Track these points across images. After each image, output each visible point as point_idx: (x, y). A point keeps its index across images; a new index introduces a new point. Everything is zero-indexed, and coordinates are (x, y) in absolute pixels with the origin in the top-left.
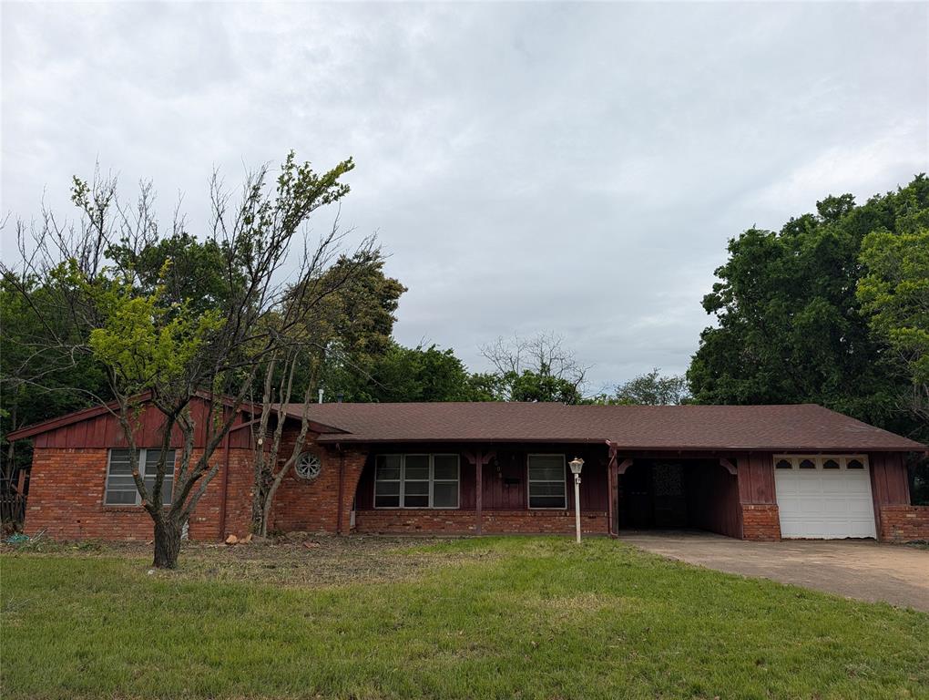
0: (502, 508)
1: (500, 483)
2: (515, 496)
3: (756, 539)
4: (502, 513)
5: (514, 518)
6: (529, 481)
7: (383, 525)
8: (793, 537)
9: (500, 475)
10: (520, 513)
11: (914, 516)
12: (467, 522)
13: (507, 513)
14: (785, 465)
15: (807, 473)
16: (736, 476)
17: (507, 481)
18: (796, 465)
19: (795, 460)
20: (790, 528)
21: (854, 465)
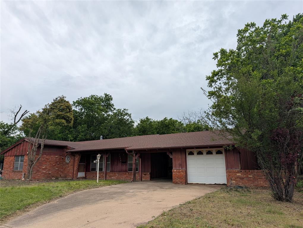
0: (121, 171)
1: (121, 163)
2: (124, 168)
3: (176, 183)
4: (120, 173)
5: (124, 175)
6: (128, 162)
7: (92, 176)
8: (194, 183)
9: (121, 160)
10: (125, 173)
11: (240, 174)
12: (112, 176)
13: (121, 173)
14: (191, 153)
15: (200, 156)
16: (172, 158)
17: (122, 162)
18: (195, 153)
19: (195, 151)
20: (192, 179)
21: (219, 152)
